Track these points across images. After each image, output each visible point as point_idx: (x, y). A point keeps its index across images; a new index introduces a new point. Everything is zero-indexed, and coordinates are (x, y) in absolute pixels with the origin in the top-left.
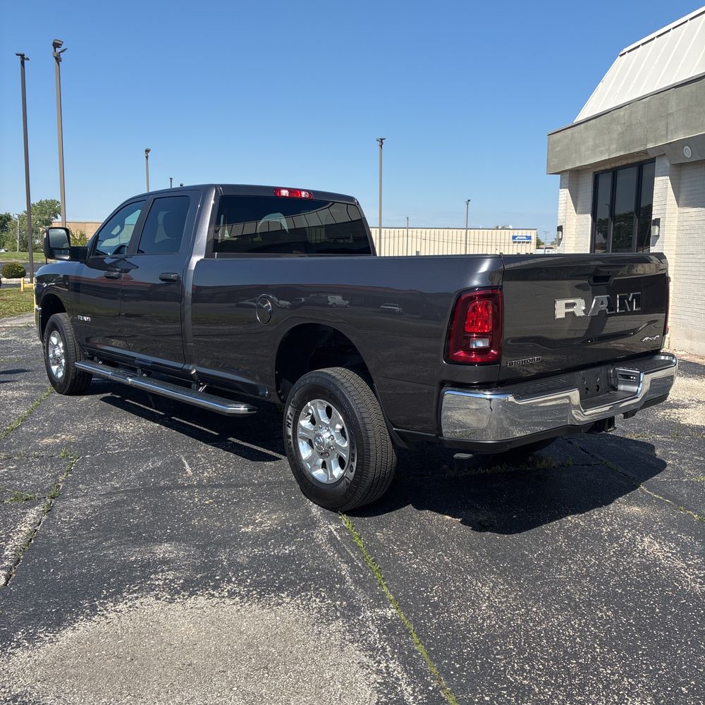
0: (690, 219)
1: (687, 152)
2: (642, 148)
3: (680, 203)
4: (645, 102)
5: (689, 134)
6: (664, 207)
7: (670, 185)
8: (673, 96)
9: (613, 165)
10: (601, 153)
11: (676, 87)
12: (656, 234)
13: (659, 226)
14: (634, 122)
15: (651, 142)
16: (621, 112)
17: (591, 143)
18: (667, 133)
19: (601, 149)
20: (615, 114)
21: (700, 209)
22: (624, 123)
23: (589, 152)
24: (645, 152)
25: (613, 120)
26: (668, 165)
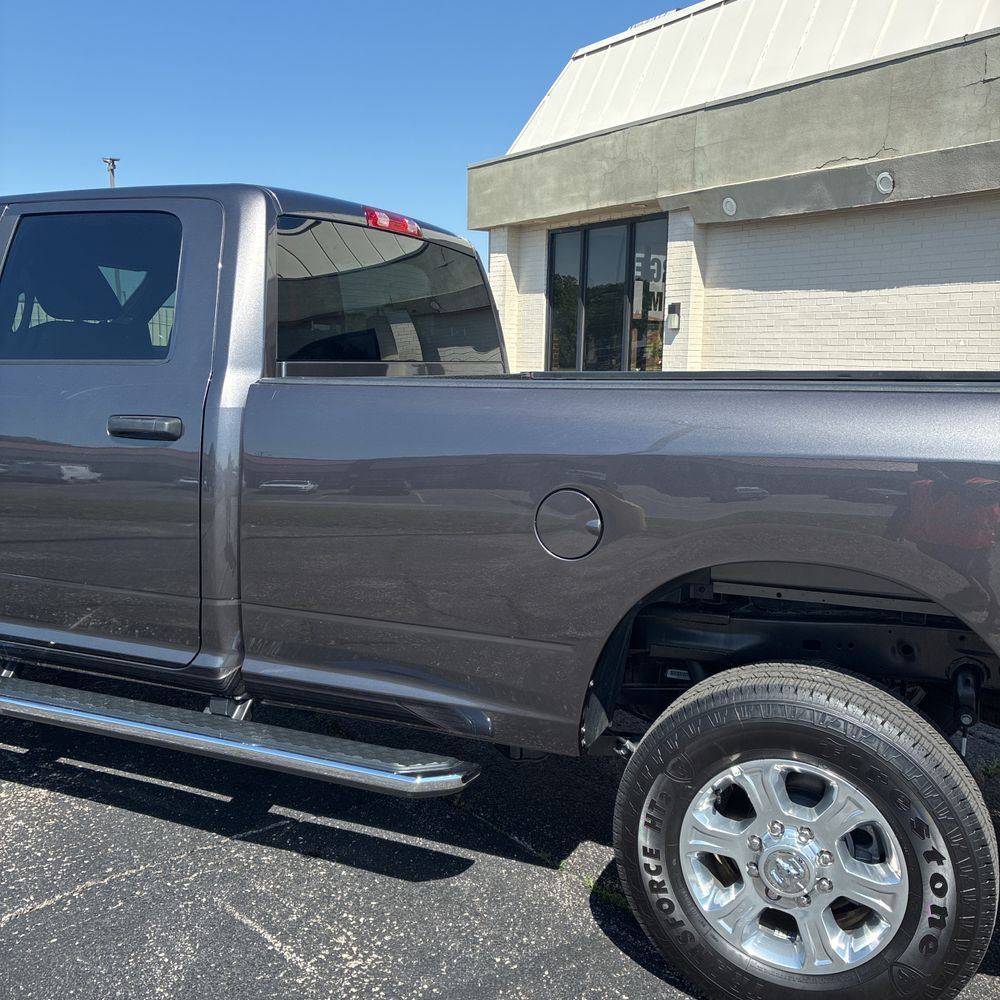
0: (726, 305)
1: (730, 207)
2: (649, 197)
3: (708, 281)
4: (651, 129)
5: (734, 180)
6: (686, 286)
7: (694, 255)
8: (704, 124)
9: (584, 221)
10: (573, 201)
11: (706, 109)
12: (676, 327)
13: (679, 315)
14: (632, 156)
15: (665, 188)
16: (609, 141)
17: (552, 184)
18: (694, 176)
19: (571, 195)
20: (597, 143)
21: (742, 291)
22: (615, 158)
23: (550, 199)
24: (655, 203)
25: (592, 152)
26: (692, 224)
